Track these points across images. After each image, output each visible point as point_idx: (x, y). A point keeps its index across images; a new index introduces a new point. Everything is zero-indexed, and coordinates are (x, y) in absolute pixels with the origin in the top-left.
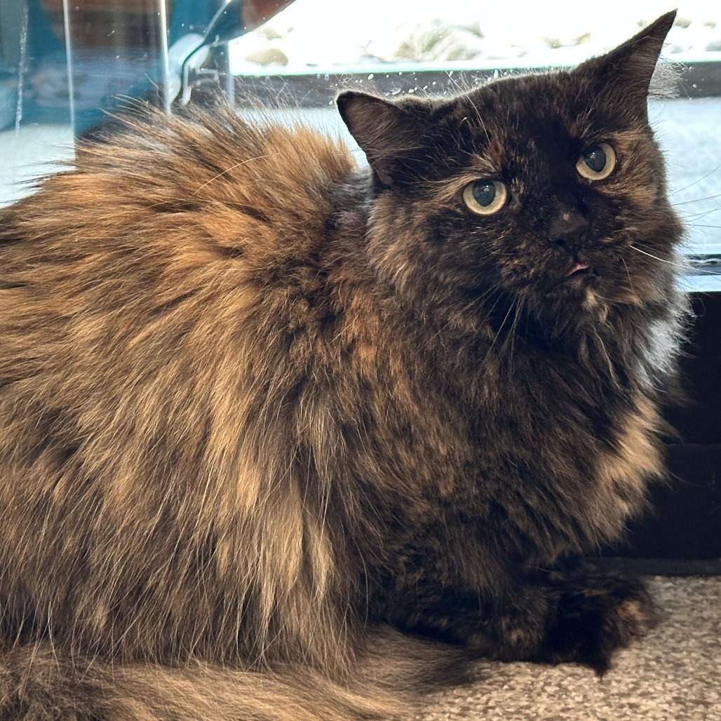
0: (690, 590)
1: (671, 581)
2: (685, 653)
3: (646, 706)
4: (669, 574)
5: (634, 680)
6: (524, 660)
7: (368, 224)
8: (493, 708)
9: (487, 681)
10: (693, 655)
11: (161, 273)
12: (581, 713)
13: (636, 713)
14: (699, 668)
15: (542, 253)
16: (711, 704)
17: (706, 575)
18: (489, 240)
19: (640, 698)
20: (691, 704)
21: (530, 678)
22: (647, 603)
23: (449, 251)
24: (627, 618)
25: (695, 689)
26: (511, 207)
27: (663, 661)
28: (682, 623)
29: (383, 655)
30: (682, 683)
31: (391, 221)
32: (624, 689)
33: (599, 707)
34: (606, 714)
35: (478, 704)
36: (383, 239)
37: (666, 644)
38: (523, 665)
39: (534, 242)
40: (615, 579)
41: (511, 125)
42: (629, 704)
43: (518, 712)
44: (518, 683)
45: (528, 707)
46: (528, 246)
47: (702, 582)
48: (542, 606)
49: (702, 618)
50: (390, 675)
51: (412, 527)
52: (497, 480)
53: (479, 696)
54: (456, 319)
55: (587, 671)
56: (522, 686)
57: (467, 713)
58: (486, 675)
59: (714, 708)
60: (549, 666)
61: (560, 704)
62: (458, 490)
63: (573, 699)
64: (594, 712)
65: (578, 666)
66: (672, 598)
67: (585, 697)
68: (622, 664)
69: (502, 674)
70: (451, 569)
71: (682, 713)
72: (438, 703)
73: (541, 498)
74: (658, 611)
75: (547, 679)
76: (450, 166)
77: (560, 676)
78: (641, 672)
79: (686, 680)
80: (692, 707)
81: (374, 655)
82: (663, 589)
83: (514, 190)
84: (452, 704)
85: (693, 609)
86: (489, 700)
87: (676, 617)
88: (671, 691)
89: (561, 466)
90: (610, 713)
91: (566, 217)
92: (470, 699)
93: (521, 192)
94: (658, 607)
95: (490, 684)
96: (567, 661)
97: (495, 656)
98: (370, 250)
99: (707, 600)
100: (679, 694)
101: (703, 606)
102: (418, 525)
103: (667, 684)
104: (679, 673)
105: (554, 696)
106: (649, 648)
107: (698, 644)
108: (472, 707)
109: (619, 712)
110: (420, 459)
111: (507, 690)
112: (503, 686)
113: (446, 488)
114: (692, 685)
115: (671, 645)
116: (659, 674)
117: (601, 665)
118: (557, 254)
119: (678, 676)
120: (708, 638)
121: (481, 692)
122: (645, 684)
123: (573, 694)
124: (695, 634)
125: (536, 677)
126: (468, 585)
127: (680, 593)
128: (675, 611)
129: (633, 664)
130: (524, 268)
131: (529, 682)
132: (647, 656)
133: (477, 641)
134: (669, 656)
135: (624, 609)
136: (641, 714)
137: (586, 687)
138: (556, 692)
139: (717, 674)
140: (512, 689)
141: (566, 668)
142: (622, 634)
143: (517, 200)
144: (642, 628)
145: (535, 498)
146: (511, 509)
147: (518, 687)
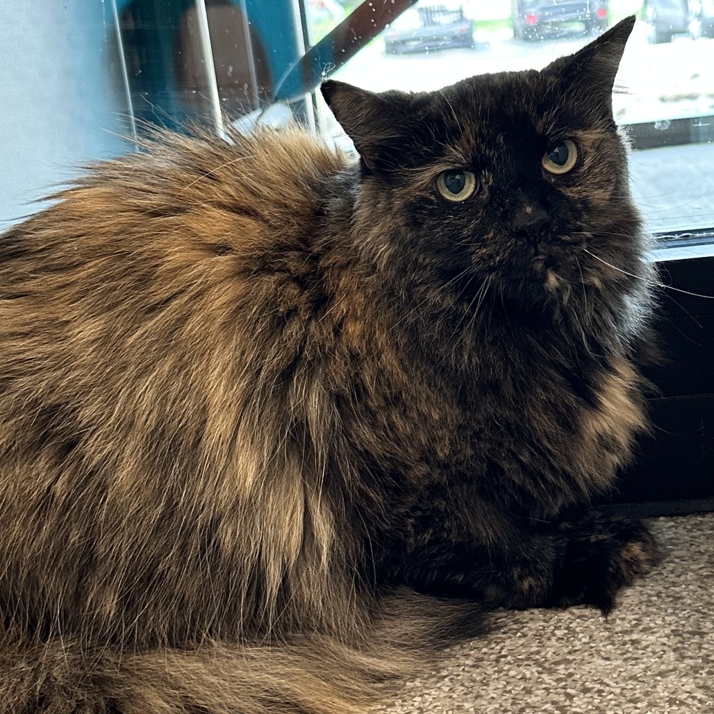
0: (689, 527)
1: (672, 521)
2: (683, 586)
3: (646, 641)
4: (670, 515)
5: (637, 616)
6: (537, 607)
7: (354, 208)
8: (505, 656)
9: (502, 630)
10: (691, 587)
11: (154, 273)
12: (586, 654)
13: (638, 649)
14: (696, 599)
15: (507, 242)
16: (707, 633)
17: (703, 513)
18: (460, 229)
19: (642, 633)
20: (688, 635)
21: (542, 624)
22: (650, 543)
23: (426, 236)
24: (631, 558)
25: (691, 620)
26: (481, 196)
27: (663, 595)
28: (682, 558)
29: (398, 616)
30: (680, 615)
31: (375, 205)
32: (627, 626)
33: (604, 646)
34: (610, 652)
35: (492, 654)
36: (366, 222)
37: (667, 579)
38: (536, 611)
39: (500, 231)
40: (619, 522)
41: (482, 120)
42: (631, 640)
43: (528, 659)
44: (530, 629)
45: (538, 653)
46: (495, 235)
47: (700, 519)
48: (550, 555)
49: (699, 552)
50: (406, 634)
51: (415, 490)
52: (490, 440)
53: (493, 645)
54: (434, 296)
55: (594, 611)
56: (534, 632)
57: (480, 663)
58: (502, 624)
59: (708, 637)
60: (560, 609)
61: (568, 647)
62: (454, 452)
63: (580, 640)
64: (598, 652)
65: (586, 607)
66: (674, 536)
67: (591, 637)
68: (627, 602)
69: (516, 622)
70: (459, 527)
71: (679, 645)
72: (454, 657)
73: (532, 454)
74: (661, 549)
75: (557, 623)
76: (425, 155)
77: (569, 618)
78: (643, 607)
79: (684, 613)
80: (689, 638)
81: (388, 617)
82: (665, 529)
83: (484, 181)
84: (467, 656)
85: (692, 545)
86: (502, 649)
87: (676, 553)
88: (670, 624)
89: (544, 423)
90: (613, 651)
91: (529, 210)
92: (485, 650)
93: (490, 184)
94: (661, 545)
95: (504, 633)
96: (576, 604)
97: (510, 605)
98: (355, 232)
99: (704, 535)
100: (677, 626)
101: (700, 541)
102: (421, 487)
103: (667, 618)
104: (678, 606)
105: (562, 639)
106: (651, 584)
107: (695, 577)
108: (486, 657)
109: (622, 649)
110: (415, 424)
111: (520, 637)
112: (516, 634)
113: (442, 450)
114: (689, 617)
115: (671, 580)
116: (659, 609)
117: (606, 605)
118: (520, 243)
119: (677, 609)
120: (705, 570)
121: (495, 642)
122: (646, 620)
123: (581, 635)
124: (692, 567)
125: (548, 622)
126: (478, 540)
127: (681, 530)
128: (675, 548)
129: (636, 602)
130: (491, 257)
131: (541, 628)
132: (649, 592)
133: (492, 592)
134: (669, 590)
135: (628, 551)
136: (641, 649)
137: (593, 627)
138: (565, 634)
139: (712, 604)
140: (524, 635)
141: (575, 611)
142: (625, 574)
143: (487, 190)
144: (646, 567)
145: (527, 454)
146: (506, 466)
147: (530, 633)
